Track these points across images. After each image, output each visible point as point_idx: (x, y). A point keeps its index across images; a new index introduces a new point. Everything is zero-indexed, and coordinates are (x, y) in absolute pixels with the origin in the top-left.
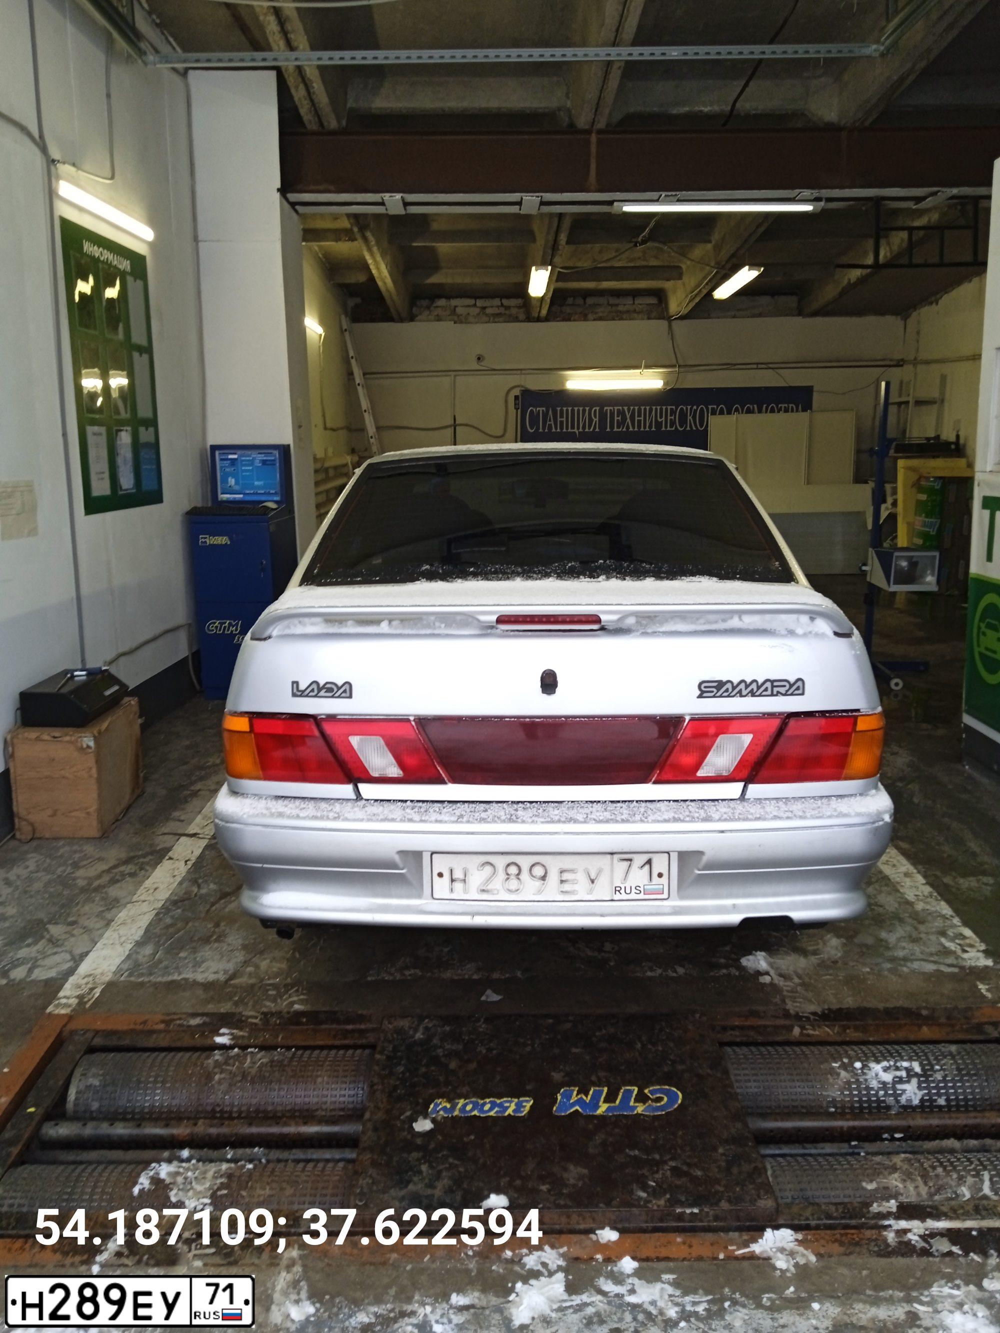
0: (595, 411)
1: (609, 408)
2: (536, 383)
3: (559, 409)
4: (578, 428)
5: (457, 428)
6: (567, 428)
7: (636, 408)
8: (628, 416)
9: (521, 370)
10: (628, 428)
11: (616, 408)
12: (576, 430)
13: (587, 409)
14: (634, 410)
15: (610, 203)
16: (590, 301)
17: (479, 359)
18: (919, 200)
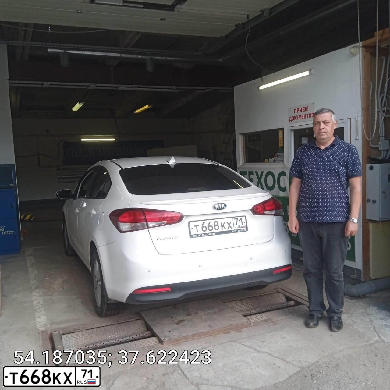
1: (97, 148)
2: (69, 140)
4: (86, 155)
5: (40, 156)
6: (82, 155)
8: (104, 150)
9: (64, 135)
10: (104, 154)
15: (118, 87)
17: (47, 131)
18: (203, 90)
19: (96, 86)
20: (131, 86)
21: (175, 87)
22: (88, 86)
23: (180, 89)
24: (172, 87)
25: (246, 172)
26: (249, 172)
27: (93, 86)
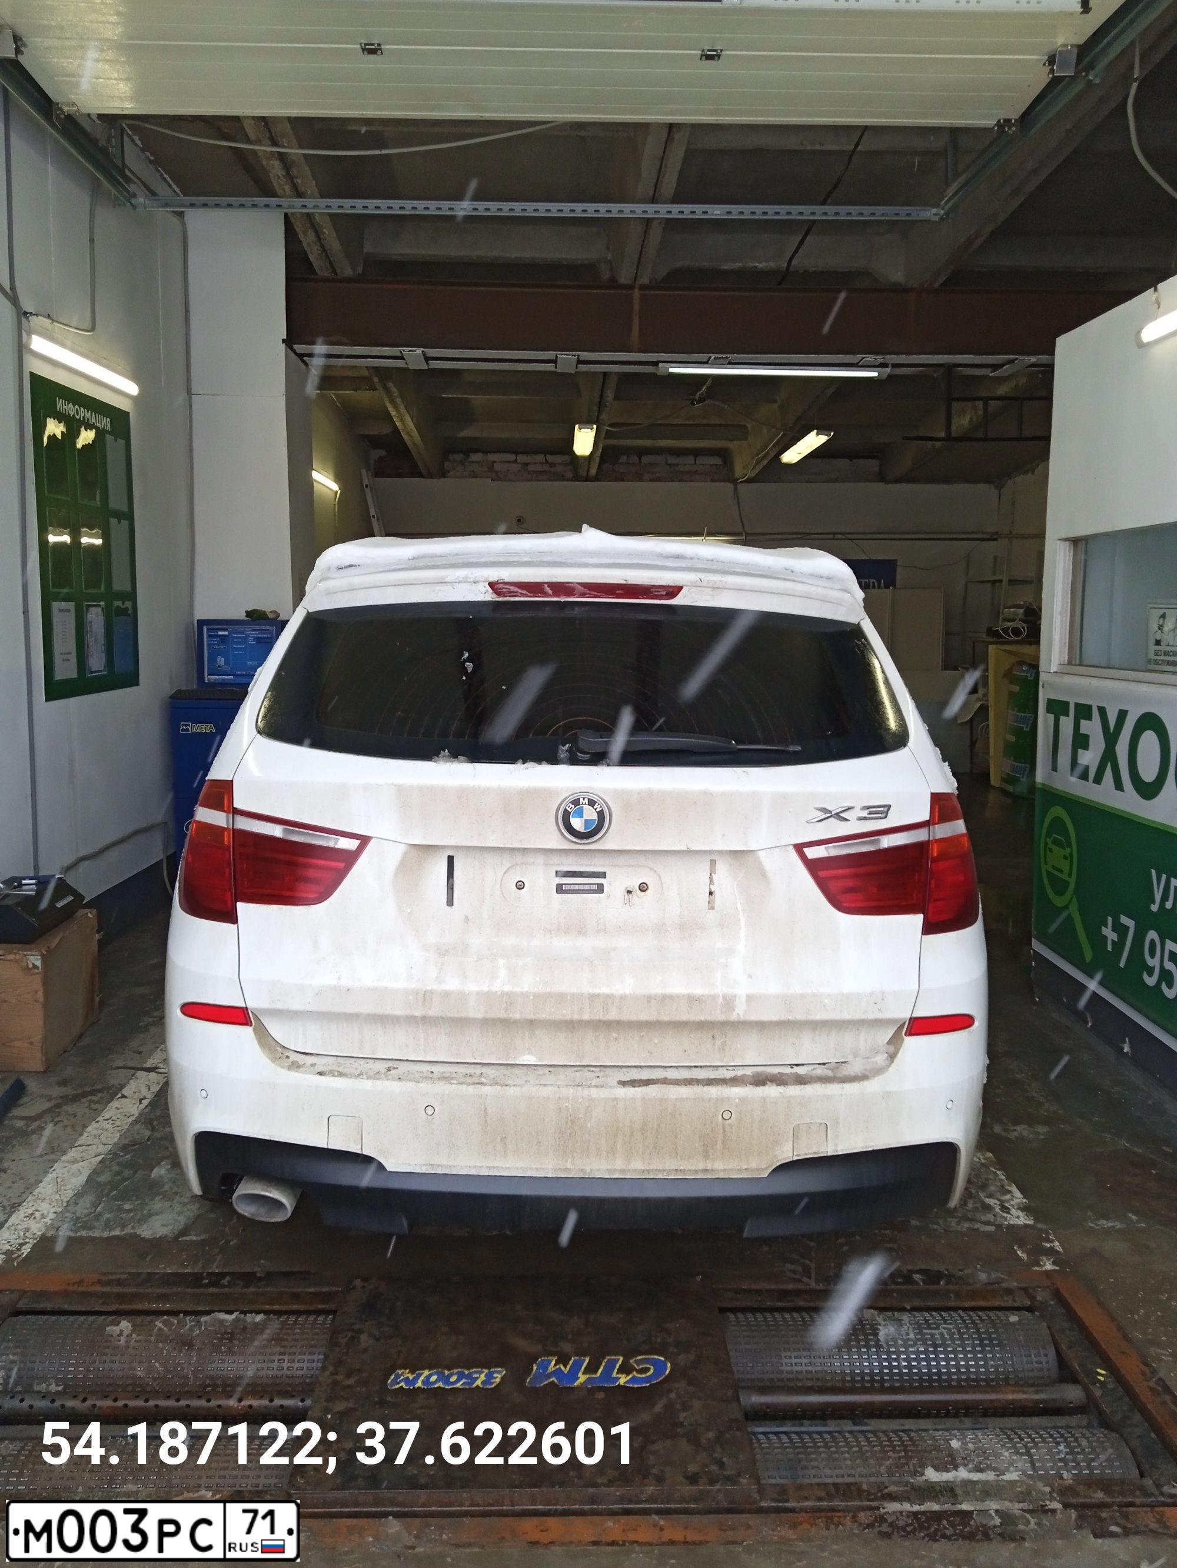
15: (656, 364)
16: (646, 459)
17: (519, 520)
18: (995, 367)
19: (579, 362)
20: (704, 357)
21: (870, 358)
22: (555, 361)
23: (894, 366)
24: (860, 356)
25: (1068, 703)
26: (1076, 704)
27: (567, 360)
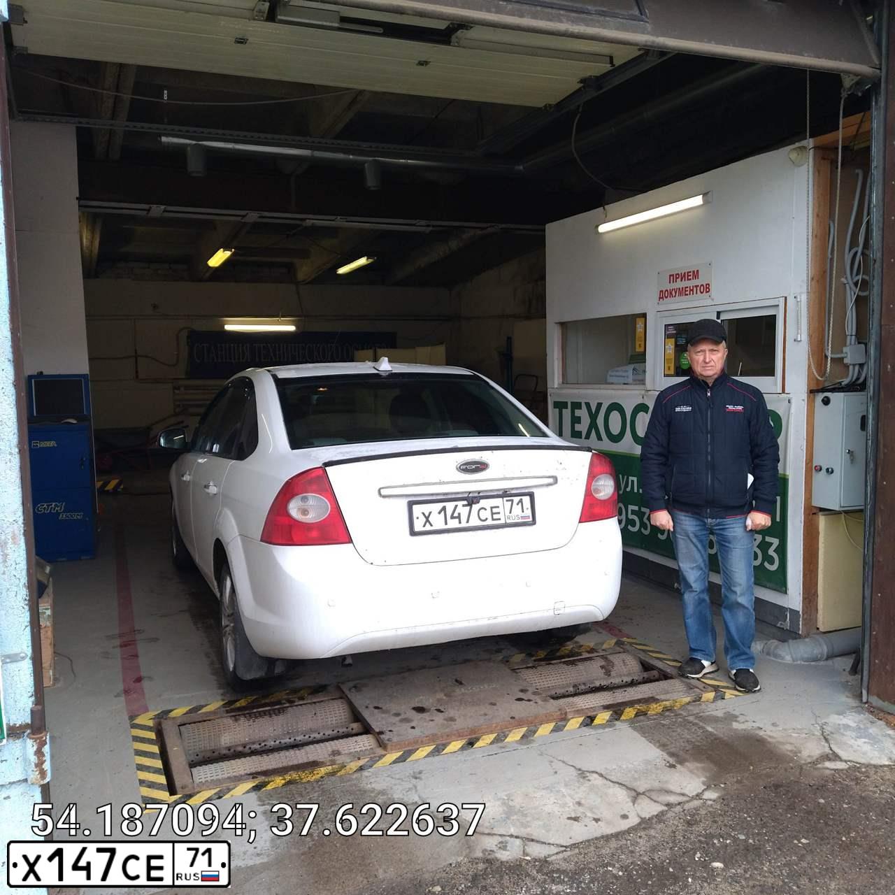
0: (246, 347)
1: (257, 345)
2: (201, 326)
3: (219, 345)
4: (235, 359)
5: (139, 358)
6: (226, 359)
7: (277, 345)
8: (271, 350)
9: (188, 316)
10: (271, 359)
11: (262, 345)
12: (233, 361)
13: (241, 345)
14: (275, 346)
15: (305, 219)
17: (154, 307)
19: (260, 217)
21: (423, 222)
22: (244, 216)
23: (433, 226)
25: (567, 403)
26: (572, 402)
27: (253, 216)
